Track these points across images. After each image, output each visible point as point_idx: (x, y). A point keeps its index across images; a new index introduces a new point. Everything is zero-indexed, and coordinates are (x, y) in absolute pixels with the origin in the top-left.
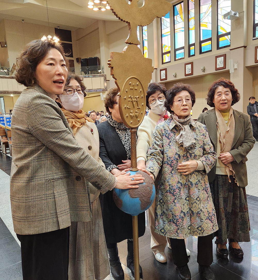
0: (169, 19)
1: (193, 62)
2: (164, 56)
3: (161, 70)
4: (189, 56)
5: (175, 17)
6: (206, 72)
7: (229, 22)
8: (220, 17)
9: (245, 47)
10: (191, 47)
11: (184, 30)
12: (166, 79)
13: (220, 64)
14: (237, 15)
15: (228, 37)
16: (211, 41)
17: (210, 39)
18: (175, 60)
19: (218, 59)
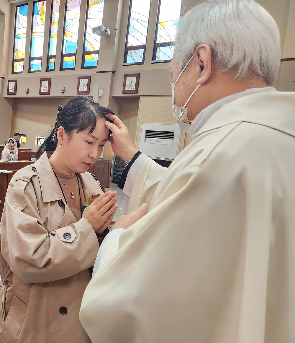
0: (27, 17)
1: (51, 78)
2: (15, 63)
3: (9, 81)
4: (47, 70)
5: (34, 16)
6: (66, 95)
7: (99, 38)
8: (89, 30)
9: (113, 72)
10: (51, 59)
11: (44, 36)
12: (15, 93)
13: (83, 87)
14: (109, 32)
15: (96, 56)
16: (75, 57)
17: (74, 55)
18: (29, 71)
19: (81, 80)
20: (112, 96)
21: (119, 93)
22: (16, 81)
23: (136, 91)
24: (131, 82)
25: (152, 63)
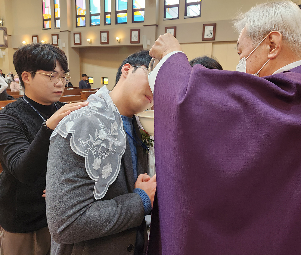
1: (108, 31)
2: (78, 19)
3: (74, 34)
4: (105, 24)
6: (122, 44)
9: (157, 26)
10: (107, 15)
12: (80, 44)
13: (134, 38)
15: (142, 13)
16: (126, 13)
17: (126, 11)
18: (91, 25)
19: (132, 32)
25: (185, 18)
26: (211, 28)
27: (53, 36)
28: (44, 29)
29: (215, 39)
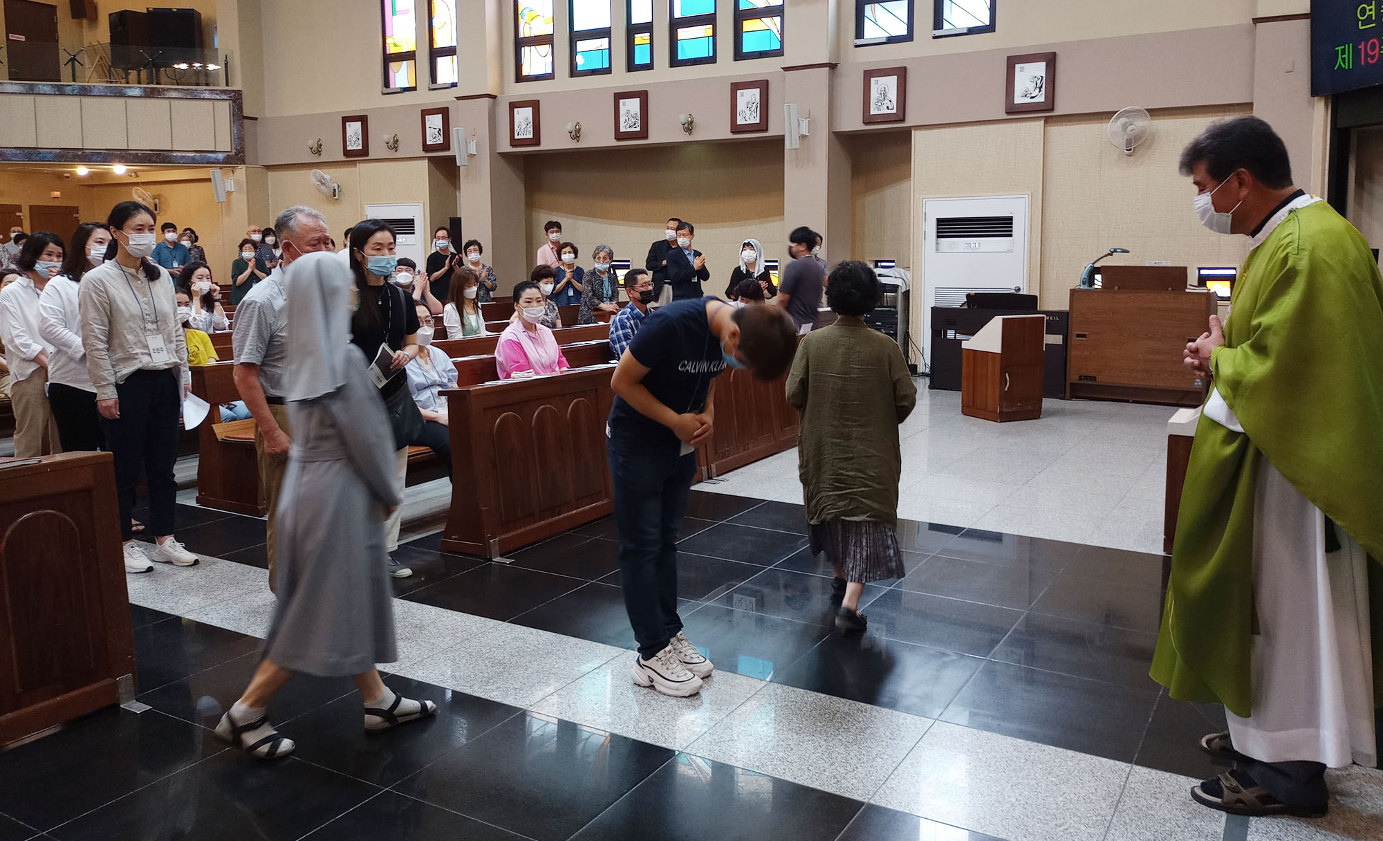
1: (647, 91)
2: (526, 51)
3: (513, 106)
4: (631, 66)
6: (698, 136)
9: (832, 66)
10: (639, 35)
12: (536, 140)
13: (748, 112)
15: (773, 23)
16: (711, 26)
17: (709, 19)
18: (574, 72)
19: (739, 92)
20: (833, 132)
21: (852, 122)
22: (535, 105)
23: (901, 116)
24: (885, 92)
25: (935, 37)
26: (1040, 69)
27: (427, 117)
28: (388, 90)
29: (1055, 107)
